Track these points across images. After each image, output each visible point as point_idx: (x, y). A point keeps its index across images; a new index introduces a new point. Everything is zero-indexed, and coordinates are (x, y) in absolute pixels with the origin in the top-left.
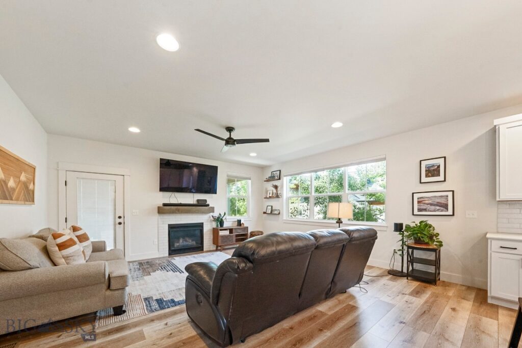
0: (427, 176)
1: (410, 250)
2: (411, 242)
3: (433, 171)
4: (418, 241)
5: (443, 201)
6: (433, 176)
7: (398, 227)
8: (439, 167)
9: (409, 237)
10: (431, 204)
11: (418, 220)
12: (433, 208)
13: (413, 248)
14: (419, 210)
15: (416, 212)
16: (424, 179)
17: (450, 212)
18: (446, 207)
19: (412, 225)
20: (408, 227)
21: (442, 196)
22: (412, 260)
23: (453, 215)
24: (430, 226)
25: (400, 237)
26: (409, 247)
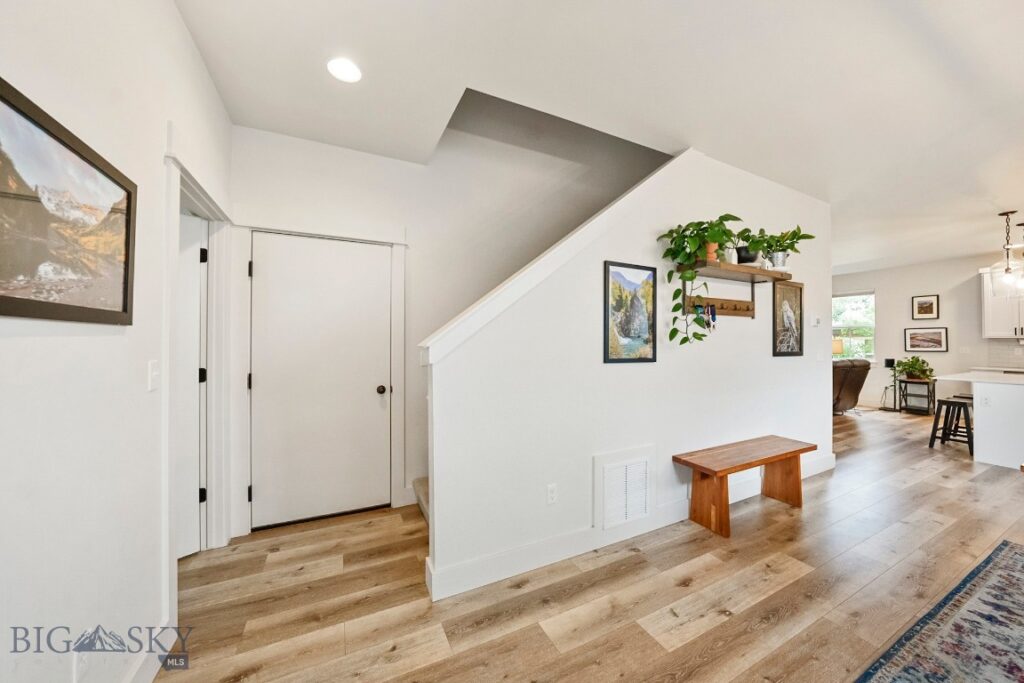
0: (919, 312)
1: (903, 385)
2: (904, 377)
3: (925, 308)
4: (910, 375)
5: (936, 337)
6: (926, 313)
7: (890, 363)
8: (932, 304)
9: (901, 372)
10: (924, 340)
11: (910, 356)
12: (926, 344)
13: (906, 382)
14: (912, 346)
15: (909, 348)
16: (917, 316)
17: (944, 348)
18: (939, 343)
19: (905, 361)
20: (900, 363)
21: (935, 333)
22: (905, 396)
23: (947, 350)
24: (924, 362)
25: (892, 373)
26: (901, 382)
